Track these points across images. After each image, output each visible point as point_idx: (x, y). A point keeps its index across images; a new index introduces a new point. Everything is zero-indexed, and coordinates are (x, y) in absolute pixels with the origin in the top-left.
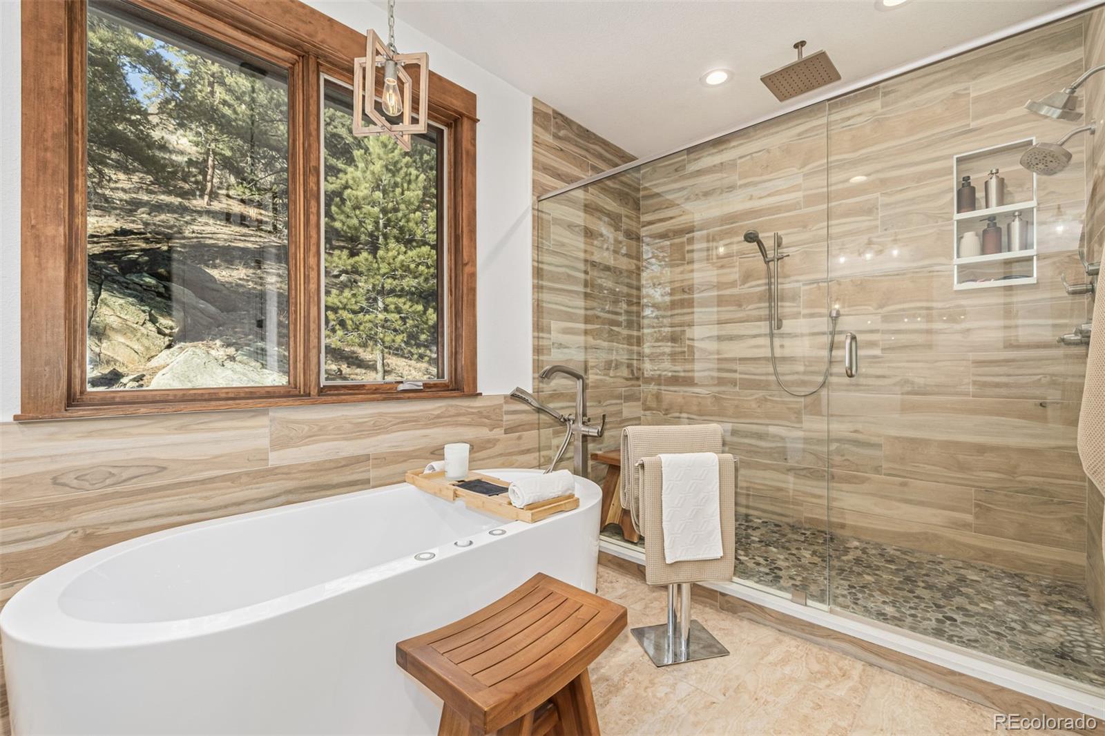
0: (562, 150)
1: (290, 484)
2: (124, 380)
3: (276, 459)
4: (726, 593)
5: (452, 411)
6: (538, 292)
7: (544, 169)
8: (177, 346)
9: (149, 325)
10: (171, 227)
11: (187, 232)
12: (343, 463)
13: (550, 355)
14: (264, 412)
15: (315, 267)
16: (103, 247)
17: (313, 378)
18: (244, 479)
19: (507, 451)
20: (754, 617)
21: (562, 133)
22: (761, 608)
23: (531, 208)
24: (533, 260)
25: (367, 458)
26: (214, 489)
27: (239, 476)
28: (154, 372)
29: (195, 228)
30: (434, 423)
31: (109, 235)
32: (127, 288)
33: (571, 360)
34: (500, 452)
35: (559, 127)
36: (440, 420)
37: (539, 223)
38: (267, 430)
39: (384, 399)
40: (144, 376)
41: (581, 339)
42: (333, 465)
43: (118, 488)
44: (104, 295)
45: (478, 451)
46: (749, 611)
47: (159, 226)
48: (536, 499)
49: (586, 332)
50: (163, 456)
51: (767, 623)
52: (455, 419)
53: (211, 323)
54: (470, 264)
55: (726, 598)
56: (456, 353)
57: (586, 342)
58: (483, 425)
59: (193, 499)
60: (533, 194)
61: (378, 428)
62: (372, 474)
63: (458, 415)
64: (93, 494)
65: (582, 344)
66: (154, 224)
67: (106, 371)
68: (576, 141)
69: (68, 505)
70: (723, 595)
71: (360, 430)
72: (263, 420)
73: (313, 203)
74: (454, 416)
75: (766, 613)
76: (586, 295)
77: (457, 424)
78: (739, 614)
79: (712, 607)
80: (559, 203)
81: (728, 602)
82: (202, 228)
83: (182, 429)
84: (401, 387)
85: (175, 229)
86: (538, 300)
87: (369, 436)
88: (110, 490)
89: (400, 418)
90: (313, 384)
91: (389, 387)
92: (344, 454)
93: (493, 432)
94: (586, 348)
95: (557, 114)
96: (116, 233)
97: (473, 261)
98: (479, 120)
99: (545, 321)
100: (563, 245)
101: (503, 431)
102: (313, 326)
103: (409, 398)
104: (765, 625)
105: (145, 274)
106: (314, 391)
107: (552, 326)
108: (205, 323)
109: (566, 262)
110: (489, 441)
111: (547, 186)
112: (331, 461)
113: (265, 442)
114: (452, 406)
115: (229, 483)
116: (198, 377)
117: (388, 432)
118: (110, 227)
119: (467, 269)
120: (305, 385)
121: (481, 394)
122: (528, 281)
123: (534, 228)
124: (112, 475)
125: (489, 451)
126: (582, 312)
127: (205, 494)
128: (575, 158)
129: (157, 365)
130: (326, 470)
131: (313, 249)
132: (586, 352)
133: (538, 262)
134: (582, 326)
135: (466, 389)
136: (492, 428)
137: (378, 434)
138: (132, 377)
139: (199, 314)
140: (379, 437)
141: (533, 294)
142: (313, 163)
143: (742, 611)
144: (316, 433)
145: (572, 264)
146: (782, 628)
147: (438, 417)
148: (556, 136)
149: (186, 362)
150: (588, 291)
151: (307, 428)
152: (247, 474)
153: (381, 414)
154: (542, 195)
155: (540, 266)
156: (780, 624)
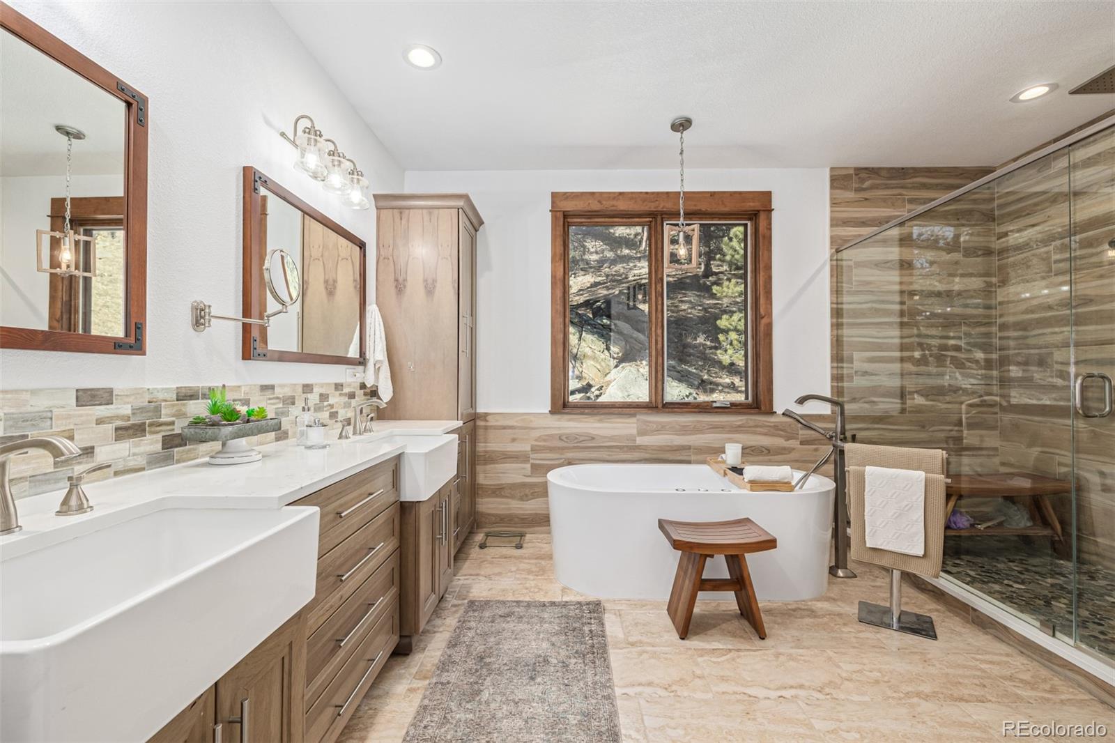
0: (866, 199)
1: (647, 456)
2: (593, 389)
3: (640, 441)
4: (978, 609)
5: (751, 423)
6: (837, 329)
7: (844, 223)
8: (621, 366)
9: (606, 351)
10: (621, 276)
11: (631, 276)
12: (675, 448)
13: (853, 382)
14: (634, 415)
15: (661, 335)
16: (585, 297)
17: (660, 397)
18: (625, 449)
19: (804, 459)
20: (1001, 636)
21: (867, 184)
22: (1005, 628)
23: (829, 260)
24: (832, 303)
25: (689, 448)
26: (612, 452)
27: (624, 447)
28: (608, 383)
29: (636, 272)
30: (737, 431)
31: (588, 288)
32: (595, 328)
33: (880, 386)
34: (797, 459)
35: (862, 180)
36: (742, 429)
37: (837, 271)
38: (635, 425)
39: (700, 412)
40: (602, 387)
41: (896, 367)
42: (668, 448)
43: (578, 444)
44: (584, 334)
45: (775, 455)
46: (996, 629)
47: (615, 275)
48: (757, 479)
49: (902, 360)
50: (595, 433)
51: (1011, 643)
52: (754, 429)
53: (641, 348)
54: (766, 317)
55: (977, 613)
56: (757, 382)
57: (902, 369)
58: (780, 436)
59: (604, 455)
60: (831, 248)
61: (696, 430)
62: (693, 458)
63: (757, 426)
64: (571, 445)
65: (898, 371)
66: (612, 275)
67: (585, 384)
68: (886, 184)
69: (563, 449)
70: (975, 610)
71: (684, 430)
72: (633, 420)
73: (660, 299)
74: (753, 427)
75: (1010, 633)
76: (902, 325)
77: (755, 433)
78: (988, 630)
79: (964, 618)
80: (864, 247)
81: (978, 617)
82: (641, 271)
83: (600, 421)
84: (715, 405)
85: (624, 276)
86: (837, 336)
87: (690, 434)
88: (576, 445)
89: (711, 425)
90: (660, 401)
91: (706, 404)
92: (676, 443)
93: (788, 442)
94: (902, 375)
95: (858, 170)
96: (592, 286)
97: (770, 314)
98: (773, 210)
99: (846, 353)
100: (868, 283)
101: (799, 443)
102: (660, 368)
103: (716, 412)
104: (1009, 644)
105: (604, 317)
106: (660, 406)
107: (854, 356)
108: (638, 348)
109: (875, 298)
110: (784, 449)
111: (847, 236)
112: (668, 446)
113: (634, 432)
114: (751, 420)
115: (618, 450)
116: (632, 387)
117: (703, 433)
118: (589, 282)
119: (764, 321)
120: (656, 402)
121: (776, 412)
122: (827, 321)
123: (832, 276)
124: (576, 438)
125: (785, 456)
126: (897, 341)
127: (610, 453)
128: (884, 201)
129: (610, 379)
130: (664, 451)
131: (660, 324)
132: (902, 378)
133: (837, 303)
134: (898, 354)
135: (763, 408)
136: (788, 439)
137: (697, 434)
138: (596, 387)
139: (635, 342)
140: (698, 436)
141: (832, 331)
142: (660, 276)
143: (990, 628)
144: (661, 429)
145: (882, 298)
146: (1023, 650)
147: (739, 426)
148: (858, 190)
149: (625, 377)
150: (905, 320)
151: (655, 426)
152: (627, 446)
153: (698, 422)
154: (842, 246)
155: (840, 306)
156: (1022, 647)
